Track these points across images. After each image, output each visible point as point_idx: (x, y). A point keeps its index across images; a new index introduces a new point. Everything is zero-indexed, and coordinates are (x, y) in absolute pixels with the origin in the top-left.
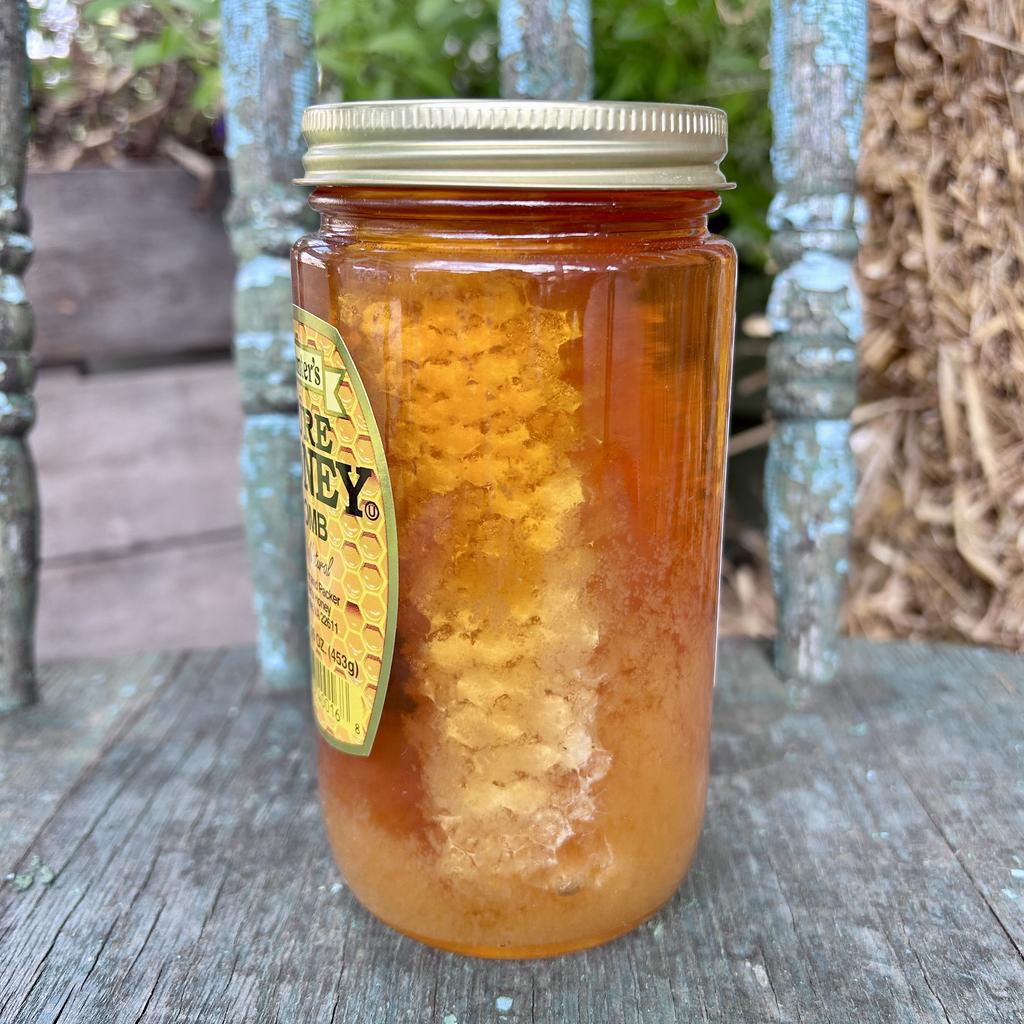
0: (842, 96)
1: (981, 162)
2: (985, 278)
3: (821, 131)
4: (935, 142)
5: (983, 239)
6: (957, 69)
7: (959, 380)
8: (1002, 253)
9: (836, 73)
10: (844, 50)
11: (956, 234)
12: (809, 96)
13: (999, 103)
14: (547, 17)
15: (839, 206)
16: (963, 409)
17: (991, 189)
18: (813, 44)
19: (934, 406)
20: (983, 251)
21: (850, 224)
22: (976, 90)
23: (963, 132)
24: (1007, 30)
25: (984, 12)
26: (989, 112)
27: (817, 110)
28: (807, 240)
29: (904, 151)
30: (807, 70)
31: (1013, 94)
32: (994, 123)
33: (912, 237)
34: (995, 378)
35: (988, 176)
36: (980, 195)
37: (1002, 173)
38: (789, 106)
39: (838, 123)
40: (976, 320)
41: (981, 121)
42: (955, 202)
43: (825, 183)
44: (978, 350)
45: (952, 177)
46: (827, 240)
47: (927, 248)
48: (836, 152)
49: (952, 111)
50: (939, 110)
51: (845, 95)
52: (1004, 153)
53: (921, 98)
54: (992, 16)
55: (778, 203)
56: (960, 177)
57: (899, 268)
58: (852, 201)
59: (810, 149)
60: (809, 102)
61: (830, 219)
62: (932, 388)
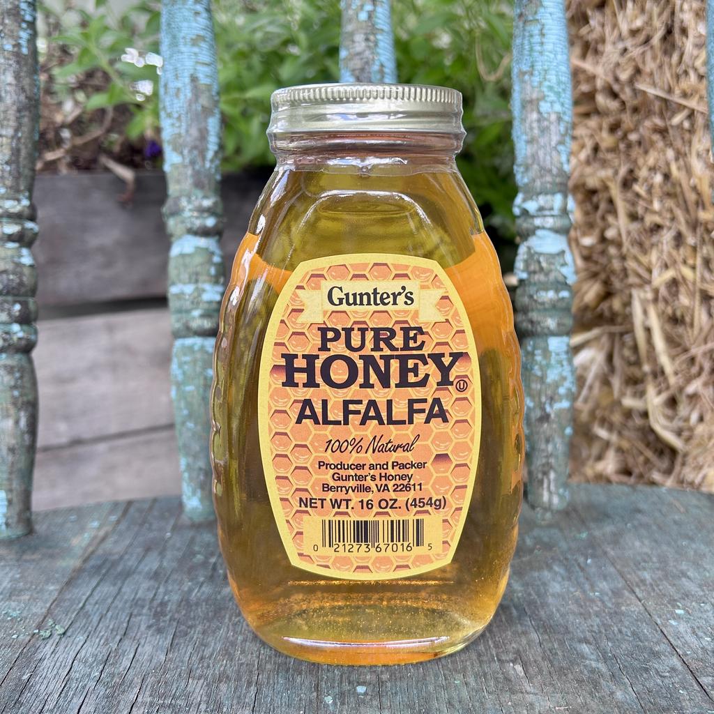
0: (558, 132)
1: (653, 169)
2: (660, 245)
3: (545, 154)
4: (623, 157)
5: (657, 219)
6: (635, 110)
7: (645, 312)
8: (670, 228)
9: (553, 117)
10: (558, 103)
11: (640, 217)
12: (536, 131)
13: (663, 132)
15: (558, 200)
16: (648, 330)
17: (661, 187)
18: (538, 100)
19: (631, 331)
20: (657, 228)
21: (565, 212)
22: (647, 123)
23: (641, 151)
24: (666, 87)
25: (651, 74)
26: (656, 137)
27: (542, 141)
28: (538, 222)
29: (604, 163)
30: (535, 116)
31: (672, 126)
32: (660, 144)
33: (610, 219)
34: (669, 311)
35: (658, 179)
36: (653, 191)
37: (667, 176)
38: (524, 137)
39: (555, 148)
40: (655, 272)
41: (652, 144)
42: (638, 195)
43: (548, 186)
44: (656, 291)
45: (635, 180)
46: (550, 222)
47: (620, 225)
48: (554, 166)
49: (633, 137)
50: (625, 136)
51: (560, 131)
52: (668, 164)
53: (614, 128)
54: (656, 77)
55: (519, 199)
56: (640, 180)
57: (603, 239)
58: (565, 197)
59: (539, 165)
60: (537, 135)
61: (552, 209)
62: (628, 318)
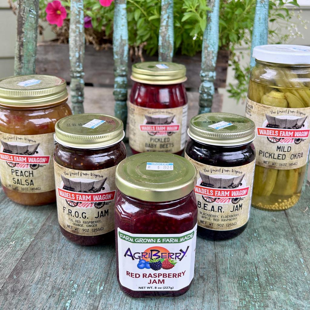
3: (208, 61)
9: (211, 52)
10: (213, 48)
14: (166, 40)
18: (208, 47)
21: (213, 76)
27: (208, 58)
30: (206, 51)
39: (211, 60)
43: (208, 69)
46: (208, 79)
48: (210, 65)
55: (201, 73)
58: (213, 73)
59: (206, 64)
